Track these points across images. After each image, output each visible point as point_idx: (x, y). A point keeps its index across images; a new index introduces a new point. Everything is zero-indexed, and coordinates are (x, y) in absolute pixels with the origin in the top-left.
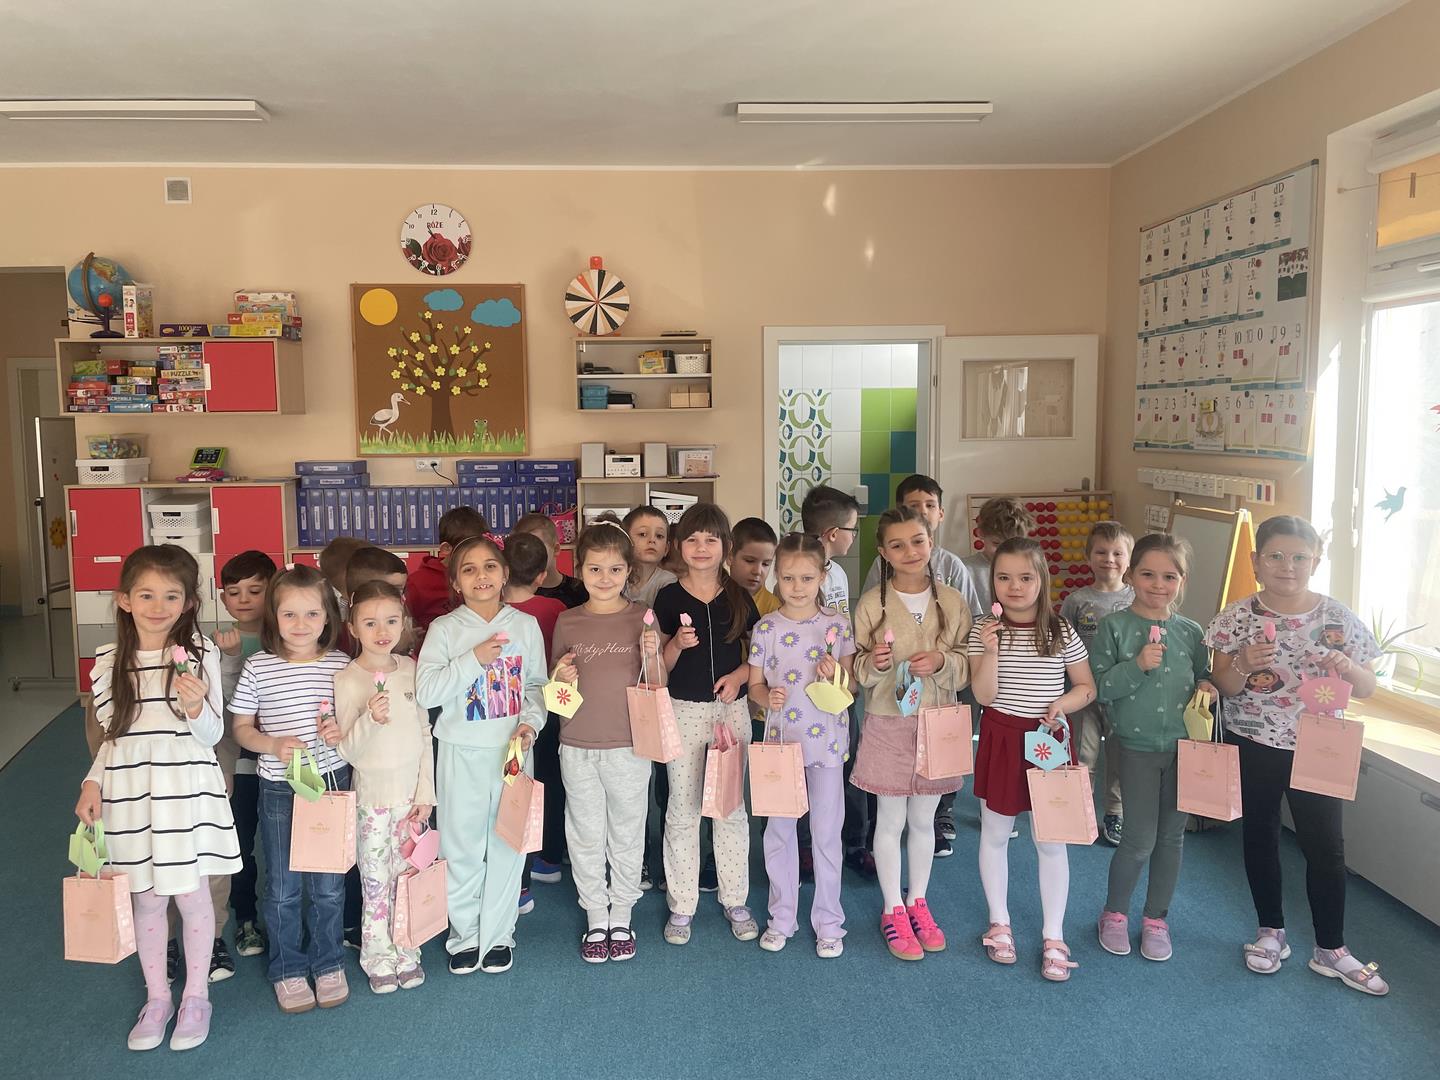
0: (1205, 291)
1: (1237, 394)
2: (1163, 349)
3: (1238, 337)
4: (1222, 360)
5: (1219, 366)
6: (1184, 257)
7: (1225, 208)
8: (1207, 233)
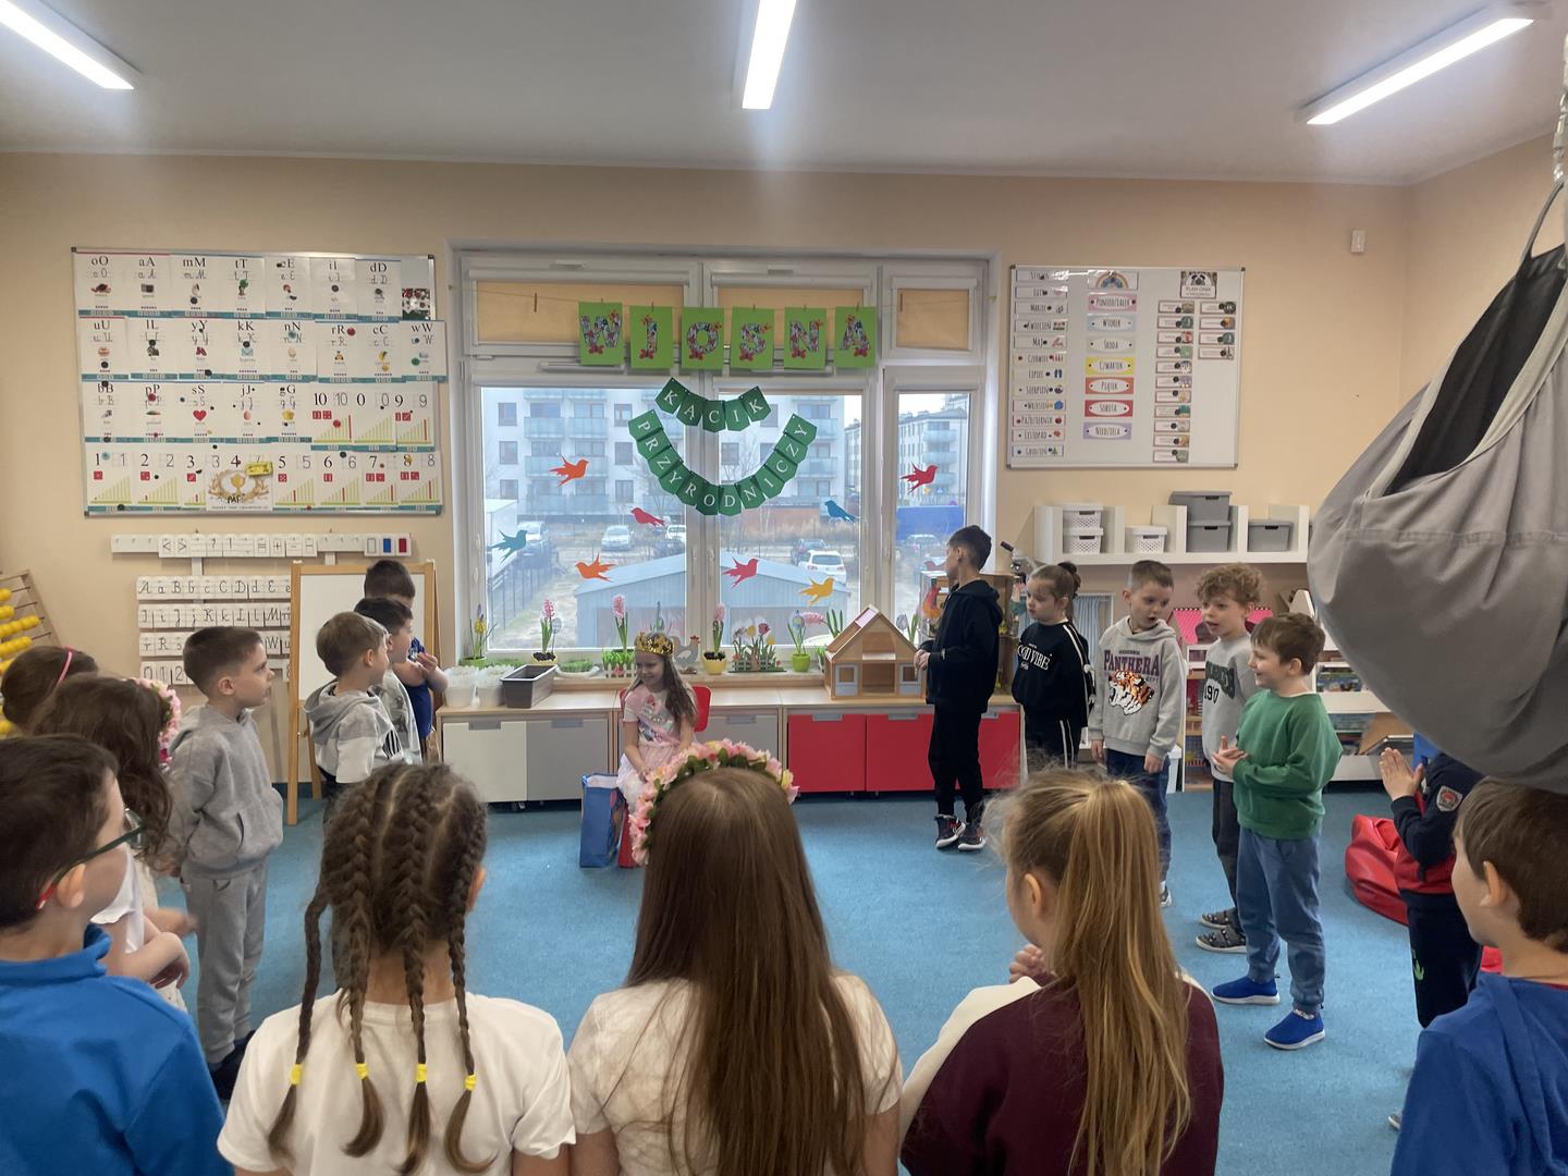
0: (247, 344)
1: (324, 454)
2: (152, 398)
3: (318, 399)
4: (291, 418)
5: (286, 424)
6: (194, 301)
7: (279, 265)
8: (243, 284)
